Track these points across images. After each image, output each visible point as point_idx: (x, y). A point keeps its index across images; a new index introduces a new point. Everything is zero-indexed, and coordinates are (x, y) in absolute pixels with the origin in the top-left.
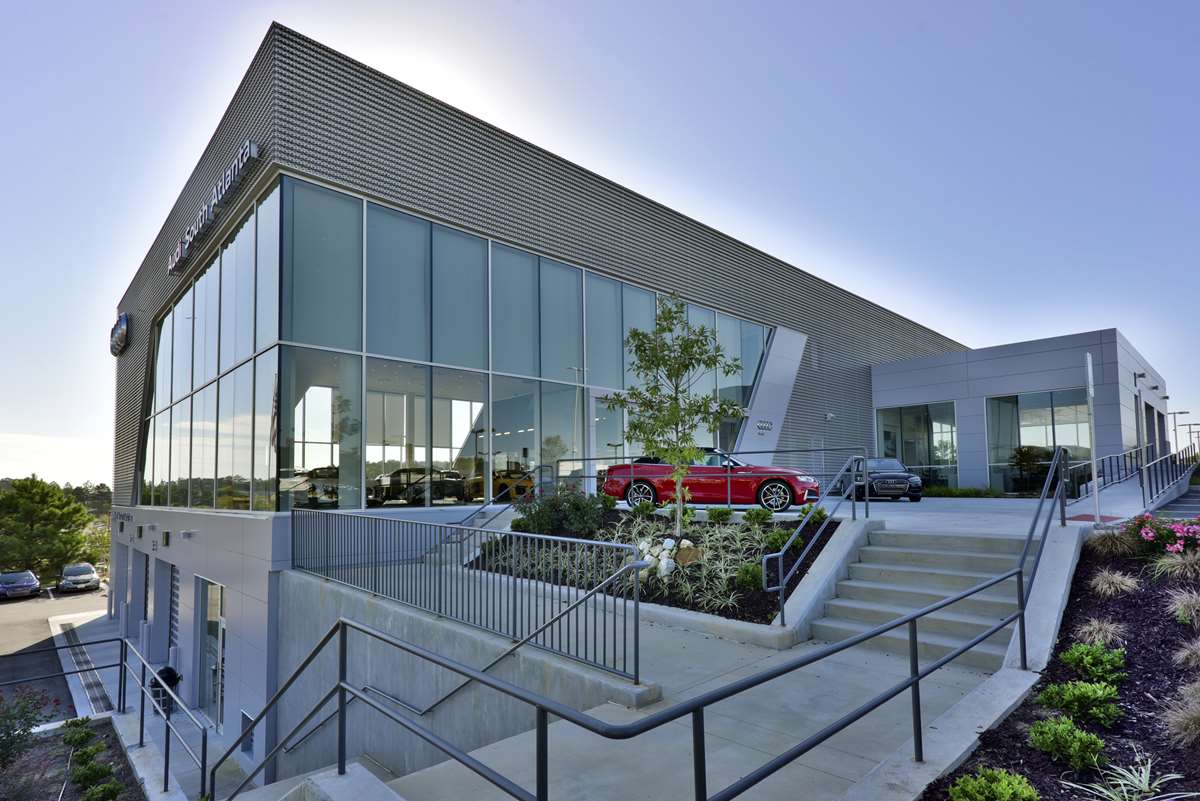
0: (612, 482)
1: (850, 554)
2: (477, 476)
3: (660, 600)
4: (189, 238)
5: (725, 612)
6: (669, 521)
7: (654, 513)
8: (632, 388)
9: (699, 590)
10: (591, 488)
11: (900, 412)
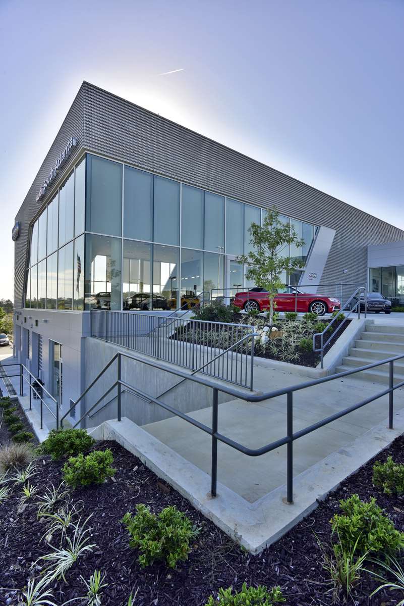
0: (238, 301)
1: (356, 335)
2: (173, 298)
3: (261, 355)
4: (45, 185)
5: (293, 362)
6: (266, 319)
7: (259, 315)
8: (251, 253)
9: (280, 351)
10: (227, 302)
11: (381, 270)
